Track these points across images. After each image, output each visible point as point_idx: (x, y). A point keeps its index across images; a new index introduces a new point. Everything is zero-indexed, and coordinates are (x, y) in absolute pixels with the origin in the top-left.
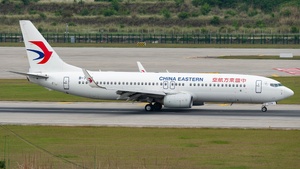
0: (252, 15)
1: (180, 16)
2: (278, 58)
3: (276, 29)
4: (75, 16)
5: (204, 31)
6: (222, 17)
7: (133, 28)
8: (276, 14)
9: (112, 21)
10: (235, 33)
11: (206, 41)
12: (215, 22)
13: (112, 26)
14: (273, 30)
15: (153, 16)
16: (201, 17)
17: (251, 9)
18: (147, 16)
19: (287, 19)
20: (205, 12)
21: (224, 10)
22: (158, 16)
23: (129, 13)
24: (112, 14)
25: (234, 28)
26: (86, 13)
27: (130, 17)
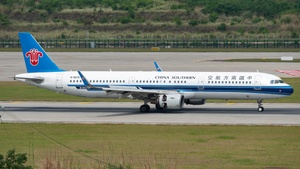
0: (256, 22)
1: (190, 23)
2: (279, 61)
3: (278, 35)
4: (95, 24)
5: (212, 37)
6: (228, 24)
7: (148, 34)
8: (277, 20)
9: (129, 28)
10: (240, 38)
11: (214, 46)
12: (223, 28)
13: (129, 32)
14: (275, 36)
15: (166, 23)
16: (210, 24)
17: (255, 17)
18: (160, 23)
19: (287, 25)
20: (213, 20)
21: (231, 18)
22: (170, 23)
23: (144, 21)
24: (129, 21)
25: (239, 34)
26: (105, 21)
27: (145, 24)
